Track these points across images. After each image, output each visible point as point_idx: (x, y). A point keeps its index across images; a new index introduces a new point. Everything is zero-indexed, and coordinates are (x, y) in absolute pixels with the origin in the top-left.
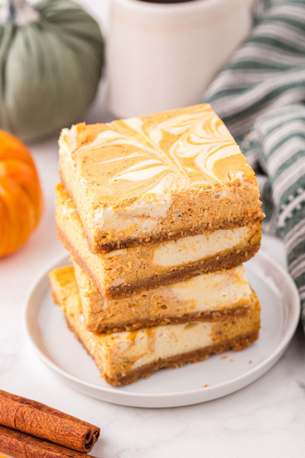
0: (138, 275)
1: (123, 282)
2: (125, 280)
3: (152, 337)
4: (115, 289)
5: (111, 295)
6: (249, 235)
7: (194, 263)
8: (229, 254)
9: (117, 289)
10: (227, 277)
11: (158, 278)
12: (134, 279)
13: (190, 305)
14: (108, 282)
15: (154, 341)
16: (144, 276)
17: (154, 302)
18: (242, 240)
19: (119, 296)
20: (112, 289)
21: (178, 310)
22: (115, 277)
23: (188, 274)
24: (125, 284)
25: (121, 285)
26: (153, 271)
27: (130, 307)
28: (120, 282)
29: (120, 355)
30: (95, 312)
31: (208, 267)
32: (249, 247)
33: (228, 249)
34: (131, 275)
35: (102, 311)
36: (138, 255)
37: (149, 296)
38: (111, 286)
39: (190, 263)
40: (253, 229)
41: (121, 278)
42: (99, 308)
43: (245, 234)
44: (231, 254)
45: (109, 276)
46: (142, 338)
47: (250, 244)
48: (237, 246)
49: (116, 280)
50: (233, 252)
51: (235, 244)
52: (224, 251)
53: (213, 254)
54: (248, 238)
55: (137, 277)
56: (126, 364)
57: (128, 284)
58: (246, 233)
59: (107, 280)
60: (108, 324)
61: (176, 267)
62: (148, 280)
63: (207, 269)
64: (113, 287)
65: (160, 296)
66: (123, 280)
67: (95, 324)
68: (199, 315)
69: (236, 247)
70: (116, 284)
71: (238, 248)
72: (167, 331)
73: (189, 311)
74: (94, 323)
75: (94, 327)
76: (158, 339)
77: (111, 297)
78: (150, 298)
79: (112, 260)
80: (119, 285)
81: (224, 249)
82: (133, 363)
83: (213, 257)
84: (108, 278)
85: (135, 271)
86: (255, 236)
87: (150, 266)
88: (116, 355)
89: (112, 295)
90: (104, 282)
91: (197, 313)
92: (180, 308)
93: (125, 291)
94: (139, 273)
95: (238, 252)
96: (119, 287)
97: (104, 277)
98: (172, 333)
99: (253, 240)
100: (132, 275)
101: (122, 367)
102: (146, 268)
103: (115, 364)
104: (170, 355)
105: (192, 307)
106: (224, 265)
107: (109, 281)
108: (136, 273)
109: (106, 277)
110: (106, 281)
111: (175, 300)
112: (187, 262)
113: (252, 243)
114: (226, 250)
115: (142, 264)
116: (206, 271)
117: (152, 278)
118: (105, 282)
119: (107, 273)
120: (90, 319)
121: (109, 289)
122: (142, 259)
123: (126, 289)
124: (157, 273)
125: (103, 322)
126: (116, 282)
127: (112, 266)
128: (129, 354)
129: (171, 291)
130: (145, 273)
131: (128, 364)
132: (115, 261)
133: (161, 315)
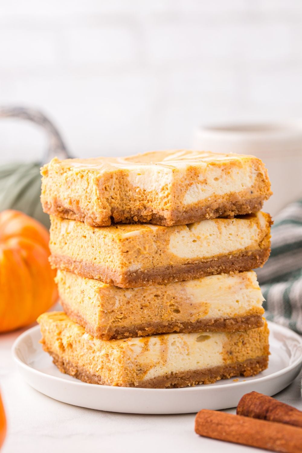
0: (154, 262)
1: (140, 268)
2: (142, 265)
3: (165, 343)
4: (132, 274)
5: (127, 281)
6: (259, 236)
7: (207, 258)
8: (241, 255)
9: (134, 275)
10: (240, 280)
11: (173, 269)
12: (150, 266)
13: (202, 309)
14: (125, 266)
15: (166, 348)
16: (160, 265)
17: (167, 303)
18: (253, 241)
19: (136, 283)
20: (129, 273)
21: (191, 315)
22: (132, 260)
23: (202, 271)
24: (142, 270)
25: (137, 271)
26: (169, 260)
27: (142, 308)
28: (137, 267)
29: (133, 360)
30: (106, 311)
31: (222, 266)
32: (260, 251)
33: (240, 250)
34: (147, 261)
35: (113, 311)
36: (154, 238)
37: (161, 295)
38: (128, 270)
39: (204, 258)
40: (263, 231)
41: (138, 262)
42: (110, 308)
43: (255, 236)
44: (243, 255)
45: (126, 258)
46: (155, 344)
47: (261, 248)
48: (248, 247)
49: (133, 263)
50: (245, 254)
51: (246, 245)
52: (236, 251)
53: (226, 252)
54: (259, 241)
55: (153, 264)
56: (138, 372)
57: (144, 271)
58: (257, 235)
59: (124, 263)
60: (119, 327)
61: (191, 259)
62: (163, 269)
63: (221, 268)
64: (129, 271)
65: (173, 296)
66: (140, 265)
67: (106, 327)
68: (213, 322)
69: (248, 249)
70: (133, 269)
71: (249, 249)
72: (180, 340)
73: (202, 317)
74: (105, 324)
75: (105, 329)
76: (171, 348)
77: (128, 283)
78: (162, 298)
79: (129, 240)
80: (136, 270)
81: (236, 249)
82: (145, 372)
83: (226, 256)
84: (125, 260)
85: (152, 257)
86: (265, 240)
87: (166, 253)
88: (129, 359)
89: (129, 281)
90: (120, 266)
91: (210, 320)
92: (194, 311)
93: (142, 278)
94: (155, 260)
95: (250, 253)
96: (136, 272)
97: (121, 260)
98: (185, 343)
99: (263, 243)
100: (149, 261)
101: (135, 374)
102: (162, 254)
103: (128, 370)
104: (182, 370)
105: (205, 313)
106: (237, 266)
107: (126, 264)
108: (152, 260)
109: (123, 260)
110: (122, 264)
111: (188, 301)
112: (201, 257)
113: (263, 247)
114: (238, 250)
115: (158, 249)
116: (219, 270)
117: (168, 268)
118: (122, 266)
119: (124, 256)
120: (100, 319)
121: (126, 274)
122: (158, 243)
123: (142, 275)
124: (172, 263)
125: (114, 325)
126: (133, 267)
127: (130, 248)
128: (142, 361)
129: (184, 290)
130: (161, 261)
131: (140, 373)
132: (132, 242)
133: (174, 320)
